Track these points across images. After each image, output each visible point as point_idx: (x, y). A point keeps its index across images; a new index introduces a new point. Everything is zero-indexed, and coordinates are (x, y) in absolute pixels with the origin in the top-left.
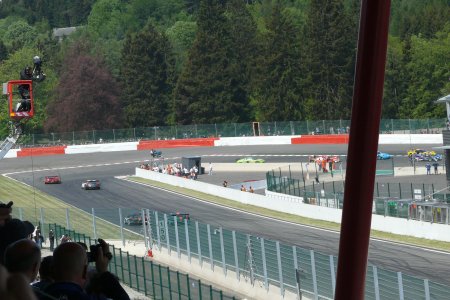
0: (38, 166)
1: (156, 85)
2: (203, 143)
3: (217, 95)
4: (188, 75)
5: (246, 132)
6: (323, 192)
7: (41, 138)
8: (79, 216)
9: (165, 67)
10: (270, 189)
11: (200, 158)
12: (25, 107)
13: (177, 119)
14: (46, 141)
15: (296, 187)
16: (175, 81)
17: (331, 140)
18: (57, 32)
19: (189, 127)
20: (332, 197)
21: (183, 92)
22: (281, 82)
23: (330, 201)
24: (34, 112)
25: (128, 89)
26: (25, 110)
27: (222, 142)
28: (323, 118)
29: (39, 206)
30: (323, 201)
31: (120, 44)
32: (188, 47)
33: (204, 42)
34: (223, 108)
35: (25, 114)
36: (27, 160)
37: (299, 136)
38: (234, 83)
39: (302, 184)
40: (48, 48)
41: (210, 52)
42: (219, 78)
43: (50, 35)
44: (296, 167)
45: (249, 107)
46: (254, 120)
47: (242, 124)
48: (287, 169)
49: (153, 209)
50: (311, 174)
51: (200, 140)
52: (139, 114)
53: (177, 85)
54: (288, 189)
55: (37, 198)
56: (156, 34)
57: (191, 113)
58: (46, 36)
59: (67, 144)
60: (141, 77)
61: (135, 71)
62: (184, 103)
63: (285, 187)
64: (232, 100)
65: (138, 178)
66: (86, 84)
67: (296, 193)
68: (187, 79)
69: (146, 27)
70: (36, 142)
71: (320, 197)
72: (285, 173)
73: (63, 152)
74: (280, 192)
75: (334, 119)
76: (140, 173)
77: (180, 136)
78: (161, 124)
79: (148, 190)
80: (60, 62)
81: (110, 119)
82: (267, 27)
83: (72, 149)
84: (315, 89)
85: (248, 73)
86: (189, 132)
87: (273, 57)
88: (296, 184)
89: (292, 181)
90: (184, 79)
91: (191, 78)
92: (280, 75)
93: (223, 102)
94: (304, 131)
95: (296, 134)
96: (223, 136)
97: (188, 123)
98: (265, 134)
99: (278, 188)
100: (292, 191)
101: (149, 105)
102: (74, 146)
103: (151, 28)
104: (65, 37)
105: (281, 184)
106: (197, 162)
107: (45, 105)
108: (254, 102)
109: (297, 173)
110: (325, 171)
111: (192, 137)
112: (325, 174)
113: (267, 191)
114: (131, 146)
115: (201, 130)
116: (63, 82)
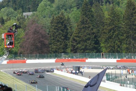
0: (15, 68)
1: (64, 37)
2: (81, 61)
3: (88, 41)
4: (76, 33)
5: (99, 57)
6: (128, 82)
7: (17, 57)
8: (31, 88)
9: (67, 29)
10: (107, 80)
11: (80, 67)
12: (11, 44)
13: (71, 51)
14: (18, 57)
15: (118, 79)
16: (71, 36)
17: (133, 61)
18: (24, 14)
19: (76, 54)
20: (132, 84)
21: (74, 40)
22: (113, 37)
23: (131, 86)
24: (15, 46)
25: (52, 38)
26: (11, 45)
27: (89, 60)
28: (130, 52)
29: (15, 84)
30: (128, 85)
31: (50, 20)
32: (77, 22)
33: (84, 20)
34: (90, 47)
35: (11, 46)
36: (11, 65)
37: (120, 59)
38: (95, 37)
39: (120, 78)
40: (21, 20)
41: (86, 24)
42: (89, 35)
43: (22, 15)
44: (118, 72)
45: (100, 47)
46: (102, 52)
47: (97, 54)
48: (114, 72)
49: (60, 86)
50: (124, 75)
51: (80, 59)
52: (56, 48)
53: (72, 37)
54: (114, 80)
55: (14, 80)
56: (64, 16)
57: (77, 48)
58: (20, 15)
59: (27, 59)
60: (57, 33)
61: (55, 31)
62: (74, 44)
63: (113, 79)
64: (94, 44)
65: (55, 74)
66: (35, 35)
67: (118, 82)
68: (76, 35)
69: (60, 13)
70: (15, 58)
71: (127, 84)
72: (114, 74)
73: (25, 62)
74: (112, 81)
75: (134, 53)
76: (56, 72)
77: (72, 57)
78: (65, 52)
79: (58, 79)
80: (25, 26)
81: (45, 50)
82: (109, 15)
83: (29, 61)
84: (127, 41)
85: (100, 33)
86: (76, 56)
87: (110, 27)
88: (118, 78)
89: (116, 77)
90: (75, 35)
91: (77, 34)
92: (113, 34)
93: (90, 44)
94: (122, 57)
95: (118, 58)
96: (89, 58)
97: (76, 52)
98: (106, 58)
99: (111, 80)
100: (116, 81)
101: (61, 45)
102: (30, 60)
103: (62, 14)
104: (28, 16)
105: (112, 78)
106: (79, 68)
107: (19, 43)
108: (102, 45)
109: (118, 74)
110: (129, 73)
111: (77, 58)
112: (130, 75)
113: (106, 81)
114: (53, 61)
115: (81, 56)
116: (26, 34)
